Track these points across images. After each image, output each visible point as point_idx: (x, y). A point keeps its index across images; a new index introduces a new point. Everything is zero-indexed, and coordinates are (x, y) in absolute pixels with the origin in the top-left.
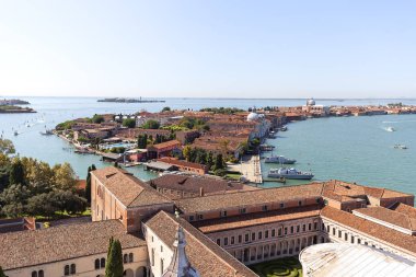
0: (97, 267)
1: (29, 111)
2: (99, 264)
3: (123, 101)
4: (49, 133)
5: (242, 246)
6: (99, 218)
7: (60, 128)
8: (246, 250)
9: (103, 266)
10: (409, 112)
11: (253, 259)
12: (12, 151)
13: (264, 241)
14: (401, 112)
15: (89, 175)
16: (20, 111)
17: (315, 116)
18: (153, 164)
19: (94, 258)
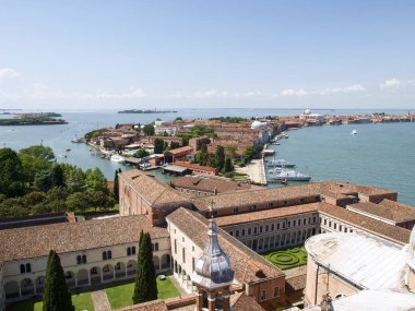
0: (129, 254)
1: (62, 122)
2: (131, 251)
3: (140, 112)
4: (79, 142)
5: (252, 238)
6: (127, 213)
7: (89, 137)
8: (255, 241)
9: (134, 253)
10: (391, 121)
11: (260, 248)
12: (52, 156)
13: (270, 233)
14: (383, 121)
15: (117, 177)
16: (55, 123)
17: (310, 124)
18: (169, 167)
19: (126, 246)
